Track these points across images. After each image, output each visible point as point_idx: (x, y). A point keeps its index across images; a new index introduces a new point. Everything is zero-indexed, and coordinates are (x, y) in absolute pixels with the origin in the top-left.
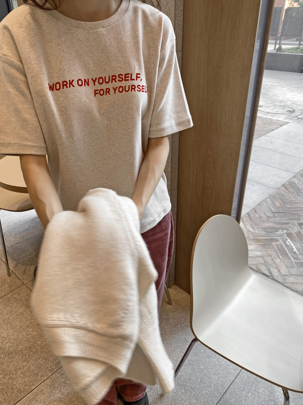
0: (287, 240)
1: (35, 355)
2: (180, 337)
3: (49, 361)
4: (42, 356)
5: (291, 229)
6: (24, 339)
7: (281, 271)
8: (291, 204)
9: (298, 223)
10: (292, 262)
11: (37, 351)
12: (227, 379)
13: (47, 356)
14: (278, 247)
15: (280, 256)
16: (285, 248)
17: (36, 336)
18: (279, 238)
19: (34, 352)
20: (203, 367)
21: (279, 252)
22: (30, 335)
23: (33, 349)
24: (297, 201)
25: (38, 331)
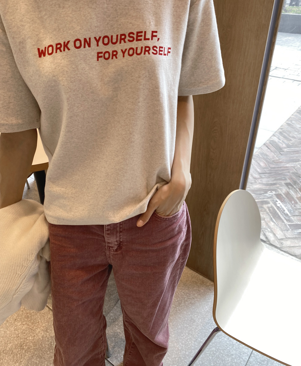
0: (277, 202)
1: (28, 353)
2: (186, 317)
3: (45, 359)
4: (36, 354)
5: (279, 190)
6: (13, 336)
7: (277, 235)
8: (275, 164)
9: (285, 183)
10: (286, 225)
11: (29, 349)
12: (241, 360)
13: (42, 354)
14: (269, 210)
15: (273, 219)
16: (276, 210)
17: (26, 331)
18: (269, 200)
19: (26, 351)
20: (214, 349)
21: (272, 215)
22: (19, 330)
23: (25, 347)
24: (281, 160)
25: (28, 325)
